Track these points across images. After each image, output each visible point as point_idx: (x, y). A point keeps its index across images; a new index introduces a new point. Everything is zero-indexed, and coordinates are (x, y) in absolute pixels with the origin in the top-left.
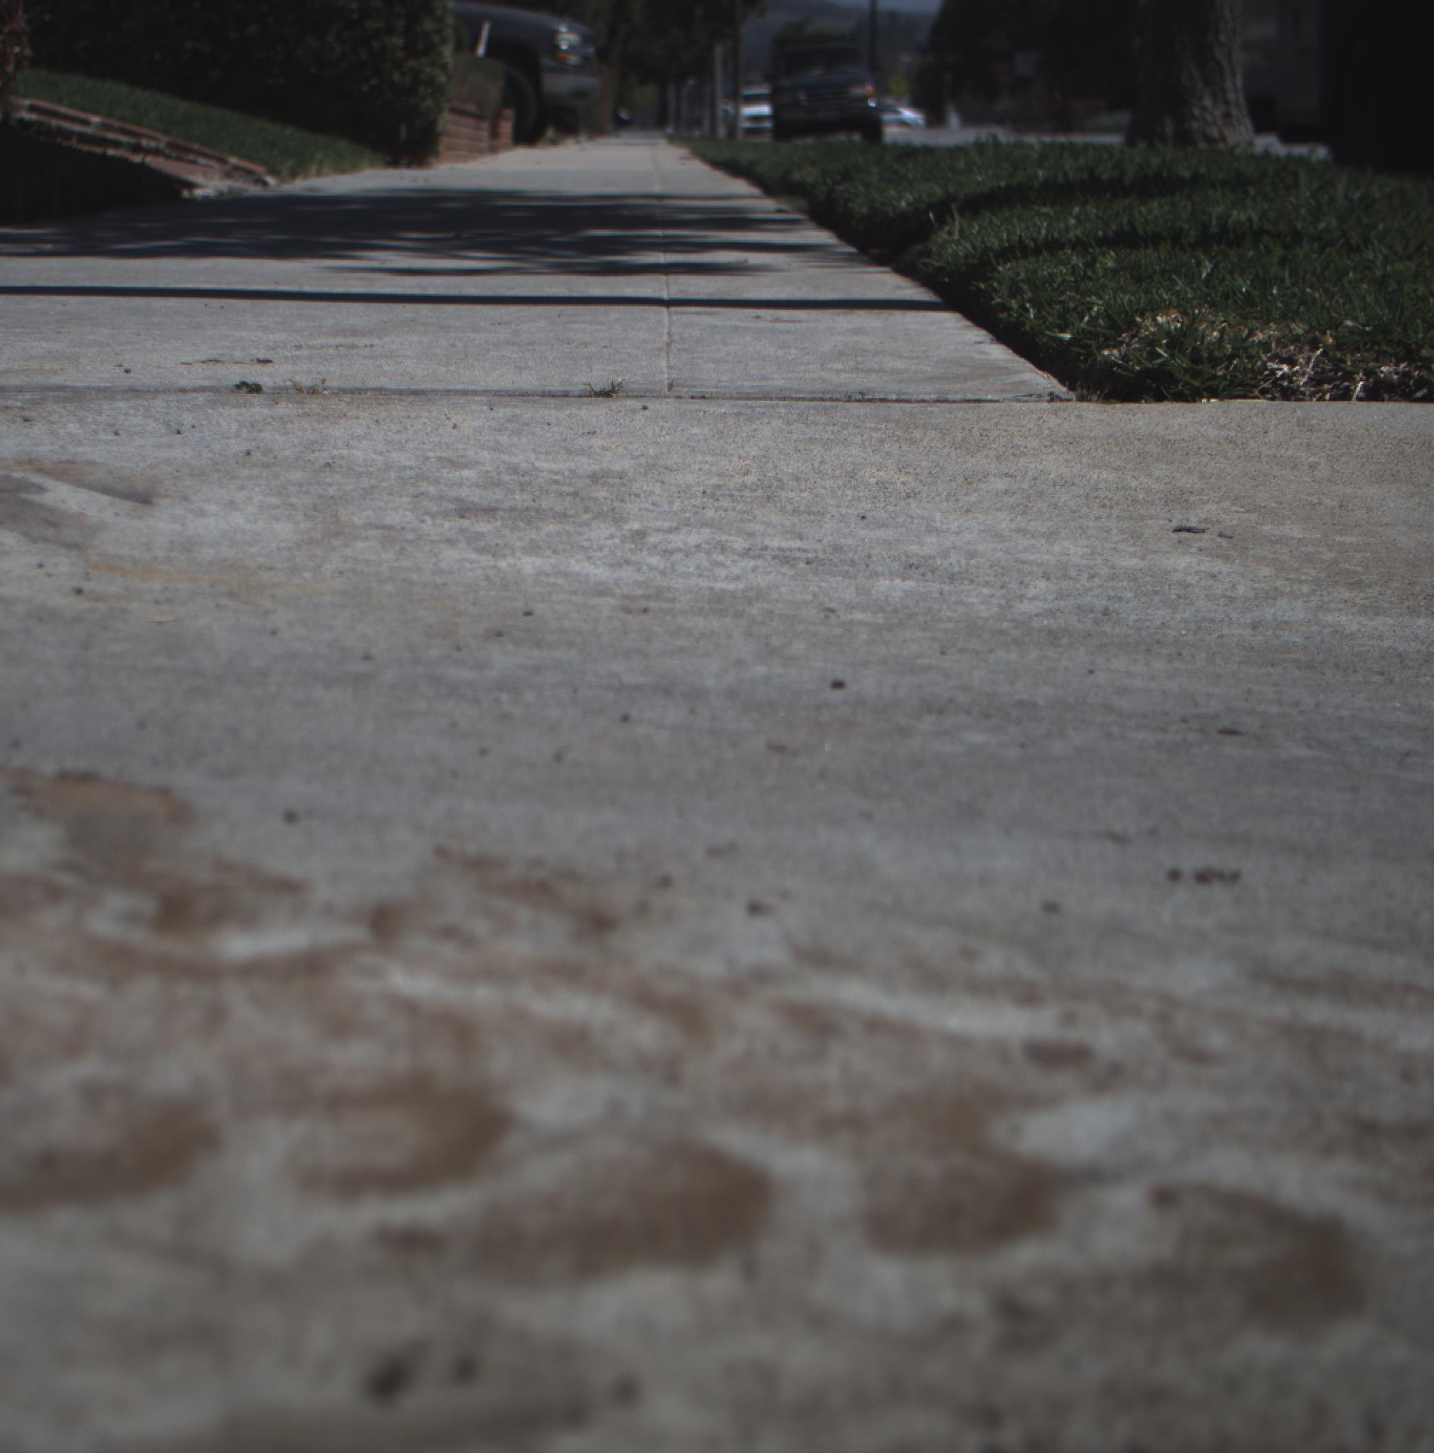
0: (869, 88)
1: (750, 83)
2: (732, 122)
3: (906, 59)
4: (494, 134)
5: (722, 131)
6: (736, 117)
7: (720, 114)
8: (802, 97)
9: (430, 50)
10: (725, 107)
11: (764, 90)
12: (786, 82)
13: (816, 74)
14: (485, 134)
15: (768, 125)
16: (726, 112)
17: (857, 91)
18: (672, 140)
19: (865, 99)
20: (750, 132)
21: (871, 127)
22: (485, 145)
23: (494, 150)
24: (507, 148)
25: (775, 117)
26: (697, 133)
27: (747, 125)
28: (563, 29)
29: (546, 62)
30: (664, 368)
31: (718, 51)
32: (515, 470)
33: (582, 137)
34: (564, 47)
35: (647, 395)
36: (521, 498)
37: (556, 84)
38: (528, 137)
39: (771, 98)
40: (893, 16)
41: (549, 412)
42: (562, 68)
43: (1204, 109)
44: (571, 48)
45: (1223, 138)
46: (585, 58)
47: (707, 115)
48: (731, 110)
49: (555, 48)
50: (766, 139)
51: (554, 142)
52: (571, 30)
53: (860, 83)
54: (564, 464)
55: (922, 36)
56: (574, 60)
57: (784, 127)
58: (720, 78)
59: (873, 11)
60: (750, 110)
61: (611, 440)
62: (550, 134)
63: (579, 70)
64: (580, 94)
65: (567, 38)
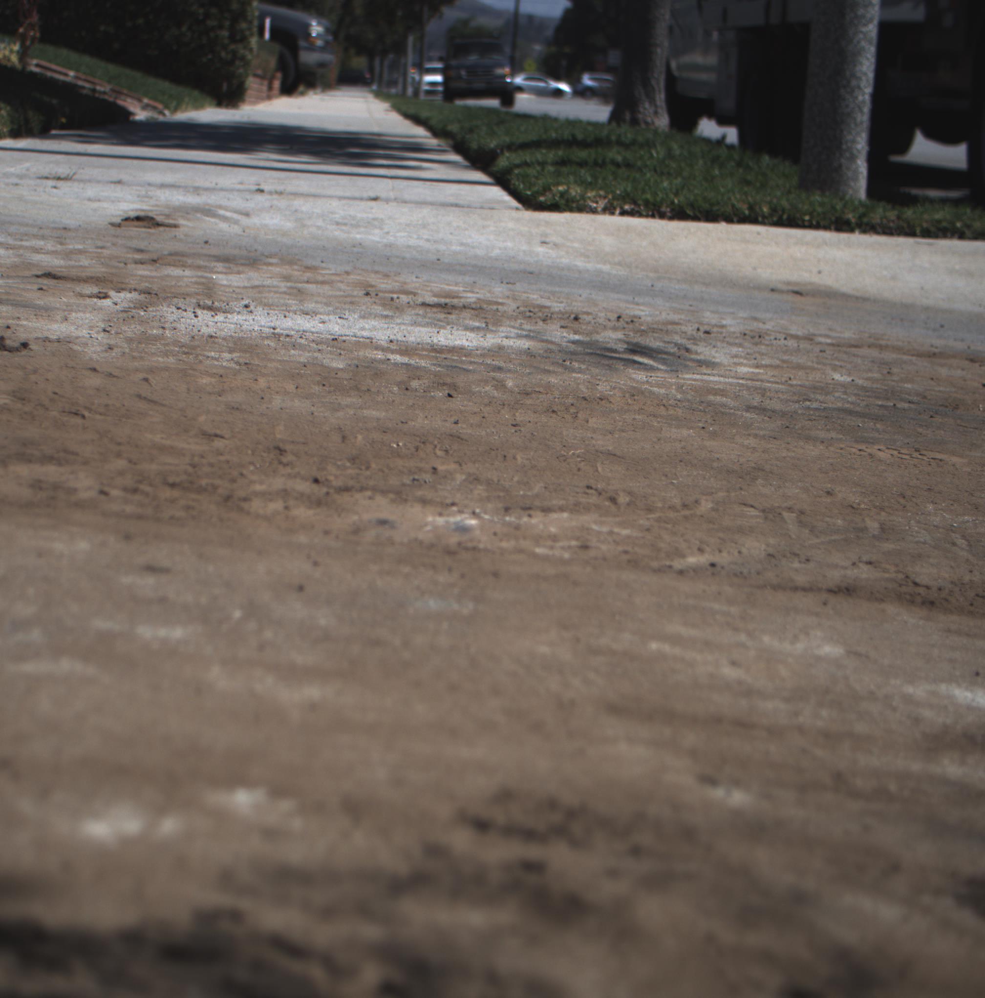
0: (507, 70)
1: (430, 60)
2: (417, 85)
3: (538, 47)
4: (270, 88)
5: (410, 91)
6: (420, 82)
7: (409, 80)
8: (463, 73)
9: (244, 40)
10: (413, 73)
11: (439, 65)
12: (454, 63)
13: (473, 58)
14: (265, 88)
15: (440, 89)
16: (413, 79)
17: (499, 71)
18: (378, 95)
19: (504, 77)
20: (428, 92)
21: (507, 95)
22: (264, 95)
23: (269, 98)
24: (277, 97)
25: (445, 83)
26: (393, 91)
27: (427, 88)
28: (314, 23)
29: (302, 43)
30: (392, 195)
31: (411, 39)
32: (350, 216)
33: (318, 90)
34: (314, 35)
35: (387, 201)
36: (353, 222)
37: (308, 58)
38: (288, 90)
39: (443, 72)
40: (530, 18)
41: (358, 202)
42: (312, 48)
43: (645, 109)
44: (319, 35)
45: (653, 123)
46: (327, 43)
47: (401, 80)
48: (417, 77)
49: (308, 35)
50: (439, 98)
51: (302, 94)
52: (319, 24)
53: (501, 66)
54: (365, 215)
55: (549, 33)
56: (319, 43)
57: (450, 92)
58: (411, 57)
59: (516, 14)
60: (429, 78)
61: (377, 210)
62: (301, 88)
63: (322, 49)
64: (322, 65)
65: (316, 29)
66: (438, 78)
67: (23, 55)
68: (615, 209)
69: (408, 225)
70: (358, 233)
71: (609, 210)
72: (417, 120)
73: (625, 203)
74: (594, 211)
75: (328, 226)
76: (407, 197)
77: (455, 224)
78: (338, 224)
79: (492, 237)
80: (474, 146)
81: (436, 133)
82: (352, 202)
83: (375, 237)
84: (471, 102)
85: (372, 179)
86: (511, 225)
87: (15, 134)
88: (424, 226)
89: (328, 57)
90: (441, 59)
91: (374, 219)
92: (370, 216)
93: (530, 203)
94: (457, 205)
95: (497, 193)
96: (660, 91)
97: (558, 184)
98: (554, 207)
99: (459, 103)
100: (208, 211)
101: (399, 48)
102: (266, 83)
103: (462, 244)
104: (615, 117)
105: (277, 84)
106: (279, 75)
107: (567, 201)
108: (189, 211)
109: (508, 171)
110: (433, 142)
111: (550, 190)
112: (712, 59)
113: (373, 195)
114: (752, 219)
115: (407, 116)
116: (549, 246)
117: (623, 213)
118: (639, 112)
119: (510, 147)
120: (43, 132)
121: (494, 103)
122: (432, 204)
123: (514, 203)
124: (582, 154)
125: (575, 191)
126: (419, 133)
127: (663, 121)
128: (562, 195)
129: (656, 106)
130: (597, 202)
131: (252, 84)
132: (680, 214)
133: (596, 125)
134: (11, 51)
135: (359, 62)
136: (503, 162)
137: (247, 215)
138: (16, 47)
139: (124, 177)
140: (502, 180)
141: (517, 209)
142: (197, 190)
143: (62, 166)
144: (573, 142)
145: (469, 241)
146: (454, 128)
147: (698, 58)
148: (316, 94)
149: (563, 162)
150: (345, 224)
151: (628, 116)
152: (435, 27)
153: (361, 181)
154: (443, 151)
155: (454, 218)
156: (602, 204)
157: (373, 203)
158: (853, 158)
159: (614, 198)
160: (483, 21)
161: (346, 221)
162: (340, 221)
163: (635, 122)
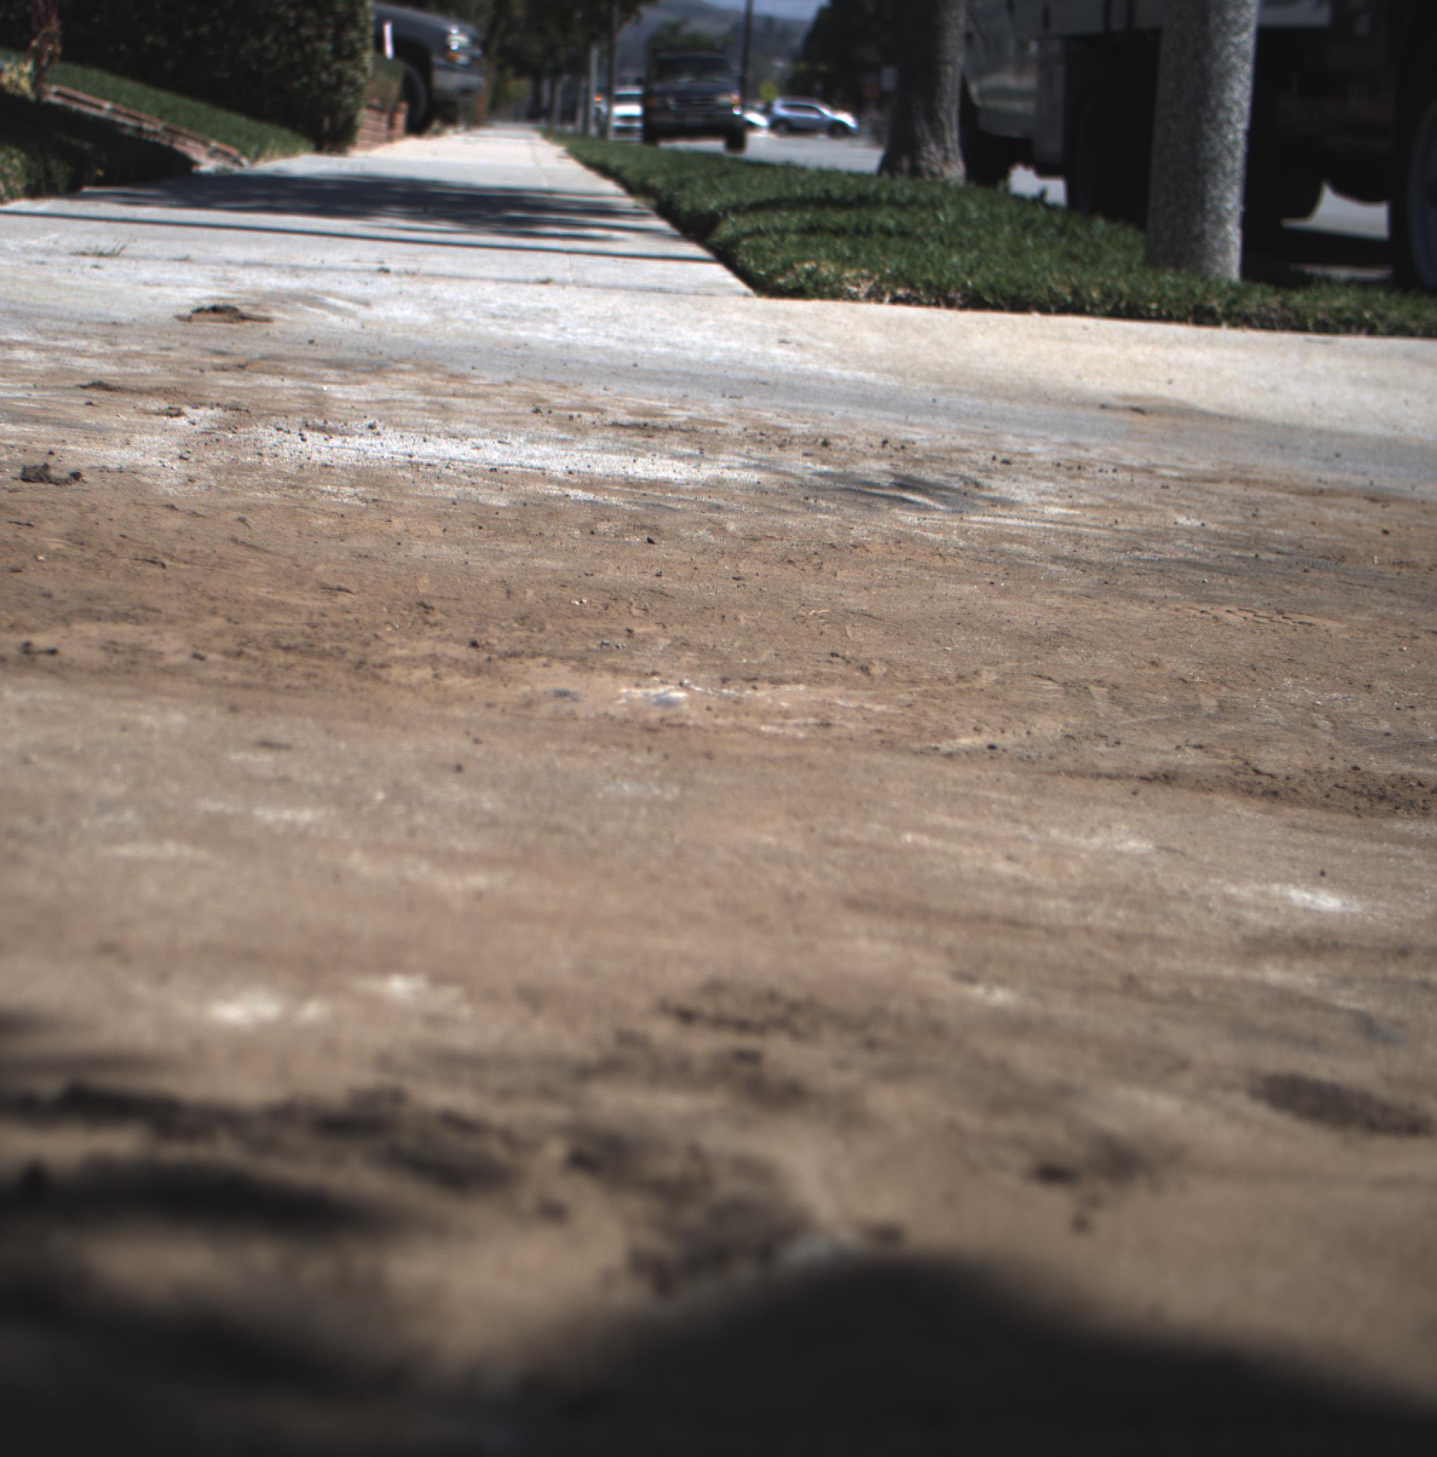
0: (735, 97)
1: (623, 83)
2: (603, 123)
3: (780, 64)
4: (391, 125)
5: (593, 130)
6: (608, 116)
7: (593, 113)
8: (671, 102)
9: (353, 55)
10: (598, 101)
11: (636, 91)
12: (657, 87)
13: (685, 81)
14: (384, 125)
15: (638, 125)
16: (598, 110)
17: (724, 99)
18: (548, 134)
19: (730, 107)
20: (620, 131)
21: (736, 134)
22: (383, 135)
23: (390, 139)
24: (401, 137)
25: (645, 117)
26: (569, 128)
27: (618, 124)
28: (454, 31)
29: (437, 60)
30: (569, 276)
31: (595, 53)
32: (511, 305)
33: (461, 128)
34: (454, 47)
35: (563, 284)
36: (516, 314)
37: (446, 81)
38: (417, 127)
39: (643, 100)
40: (769, 21)
41: (522, 287)
42: (451, 66)
43: (930, 153)
44: (461, 48)
45: (942, 174)
46: (473, 59)
47: (580, 112)
48: (604, 108)
49: (446, 48)
50: (636, 138)
51: (438, 133)
52: (462, 31)
53: (727, 91)
54: (531, 304)
55: (797, 42)
56: (462, 59)
57: (653, 130)
58: (595, 79)
59: (748, 15)
60: (621, 110)
61: (549, 298)
62: (436, 125)
63: (467, 68)
64: (466, 91)
65: (457, 39)
66: (635, 110)
67: (38, 78)
68: (883, 294)
69: (591, 318)
70: (523, 329)
71: (875, 296)
72: (605, 171)
73: (898, 286)
74: (854, 298)
75: (481, 320)
76: (590, 278)
77: (658, 316)
78: (494, 316)
79: (710, 334)
80: (686, 207)
81: (631, 188)
82: (513, 286)
83: (546, 334)
84: (682, 145)
85: (540, 255)
86: (736, 317)
87: (33, 192)
88: (616, 319)
89: (474, 80)
90: (638, 82)
91: (545, 310)
92: (541, 305)
93: (763, 286)
94: (661, 290)
95: (718, 273)
96: (951, 129)
97: (804, 260)
98: (797, 293)
99: (665, 145)
100: (312, 300)
101: (578, 67)
102: (385, 117)
103: (668, 344)
104: (888, 165)
105: (401, 119)
106: (404, 106)
107: (817, 283)
108: (286, 299)
109: (734, 242)
110: (628, 202)
111: (792, 268)
112: (1029, 82)
113: (542, 276)
114: (1076, 308)
115: (590, 165)
116: (790, 346)
117: (896, 300)
118: (923, 158)
119: (737, 209)
120: (72, 191)
121: (716, 145)
122: (626, 288)
123: (741, 287)
124: (839, 218)
125: (828, 270)
126: (608, 189)
127: (956, 171)
128: (809, 275)
129: (946, 150)
130: (858, 286)
131: (366, 118)
132: (975, 302)
133: (859, 176)
134: (21, 74)
135: (520, 87)
136: (726, 230)
137: (367, 304)
138: (28, 68)
139: (194, 253)
140: (725, 256)
141: (746, 295)
142: (295, 270)
143: (105, 237)
144: (828, 201)
145: (678, 339)
146: (657, 181)
147: (1008, 80)
148: (457, 133)
149: (811, 230)
150: (505, 317)
151: (905, 164)
152: (629, 35)
153: (525, 257)
154: (642, 215)
155: (656, 308)
156: (865, 288)
157: (543, 288)
158: (1221, 222)
159: (882, 280)
160: (700, 26)
161: (505, 313)
162: (498, 312)
163: (915, 172)
